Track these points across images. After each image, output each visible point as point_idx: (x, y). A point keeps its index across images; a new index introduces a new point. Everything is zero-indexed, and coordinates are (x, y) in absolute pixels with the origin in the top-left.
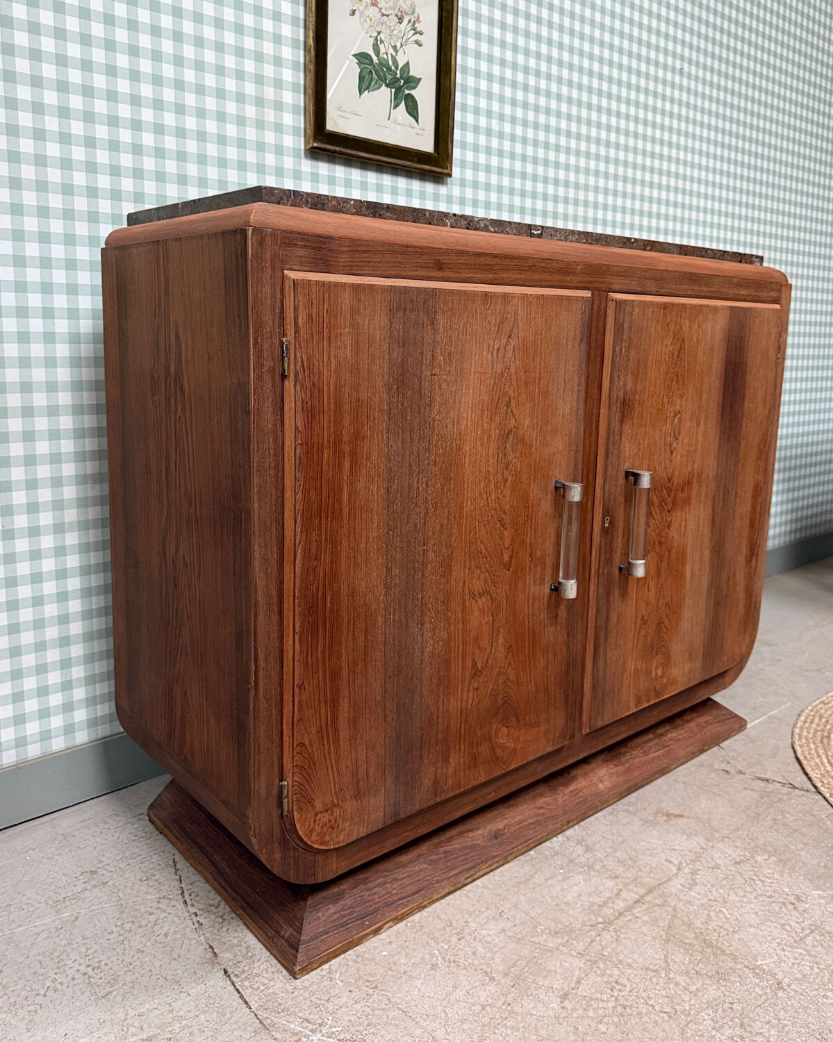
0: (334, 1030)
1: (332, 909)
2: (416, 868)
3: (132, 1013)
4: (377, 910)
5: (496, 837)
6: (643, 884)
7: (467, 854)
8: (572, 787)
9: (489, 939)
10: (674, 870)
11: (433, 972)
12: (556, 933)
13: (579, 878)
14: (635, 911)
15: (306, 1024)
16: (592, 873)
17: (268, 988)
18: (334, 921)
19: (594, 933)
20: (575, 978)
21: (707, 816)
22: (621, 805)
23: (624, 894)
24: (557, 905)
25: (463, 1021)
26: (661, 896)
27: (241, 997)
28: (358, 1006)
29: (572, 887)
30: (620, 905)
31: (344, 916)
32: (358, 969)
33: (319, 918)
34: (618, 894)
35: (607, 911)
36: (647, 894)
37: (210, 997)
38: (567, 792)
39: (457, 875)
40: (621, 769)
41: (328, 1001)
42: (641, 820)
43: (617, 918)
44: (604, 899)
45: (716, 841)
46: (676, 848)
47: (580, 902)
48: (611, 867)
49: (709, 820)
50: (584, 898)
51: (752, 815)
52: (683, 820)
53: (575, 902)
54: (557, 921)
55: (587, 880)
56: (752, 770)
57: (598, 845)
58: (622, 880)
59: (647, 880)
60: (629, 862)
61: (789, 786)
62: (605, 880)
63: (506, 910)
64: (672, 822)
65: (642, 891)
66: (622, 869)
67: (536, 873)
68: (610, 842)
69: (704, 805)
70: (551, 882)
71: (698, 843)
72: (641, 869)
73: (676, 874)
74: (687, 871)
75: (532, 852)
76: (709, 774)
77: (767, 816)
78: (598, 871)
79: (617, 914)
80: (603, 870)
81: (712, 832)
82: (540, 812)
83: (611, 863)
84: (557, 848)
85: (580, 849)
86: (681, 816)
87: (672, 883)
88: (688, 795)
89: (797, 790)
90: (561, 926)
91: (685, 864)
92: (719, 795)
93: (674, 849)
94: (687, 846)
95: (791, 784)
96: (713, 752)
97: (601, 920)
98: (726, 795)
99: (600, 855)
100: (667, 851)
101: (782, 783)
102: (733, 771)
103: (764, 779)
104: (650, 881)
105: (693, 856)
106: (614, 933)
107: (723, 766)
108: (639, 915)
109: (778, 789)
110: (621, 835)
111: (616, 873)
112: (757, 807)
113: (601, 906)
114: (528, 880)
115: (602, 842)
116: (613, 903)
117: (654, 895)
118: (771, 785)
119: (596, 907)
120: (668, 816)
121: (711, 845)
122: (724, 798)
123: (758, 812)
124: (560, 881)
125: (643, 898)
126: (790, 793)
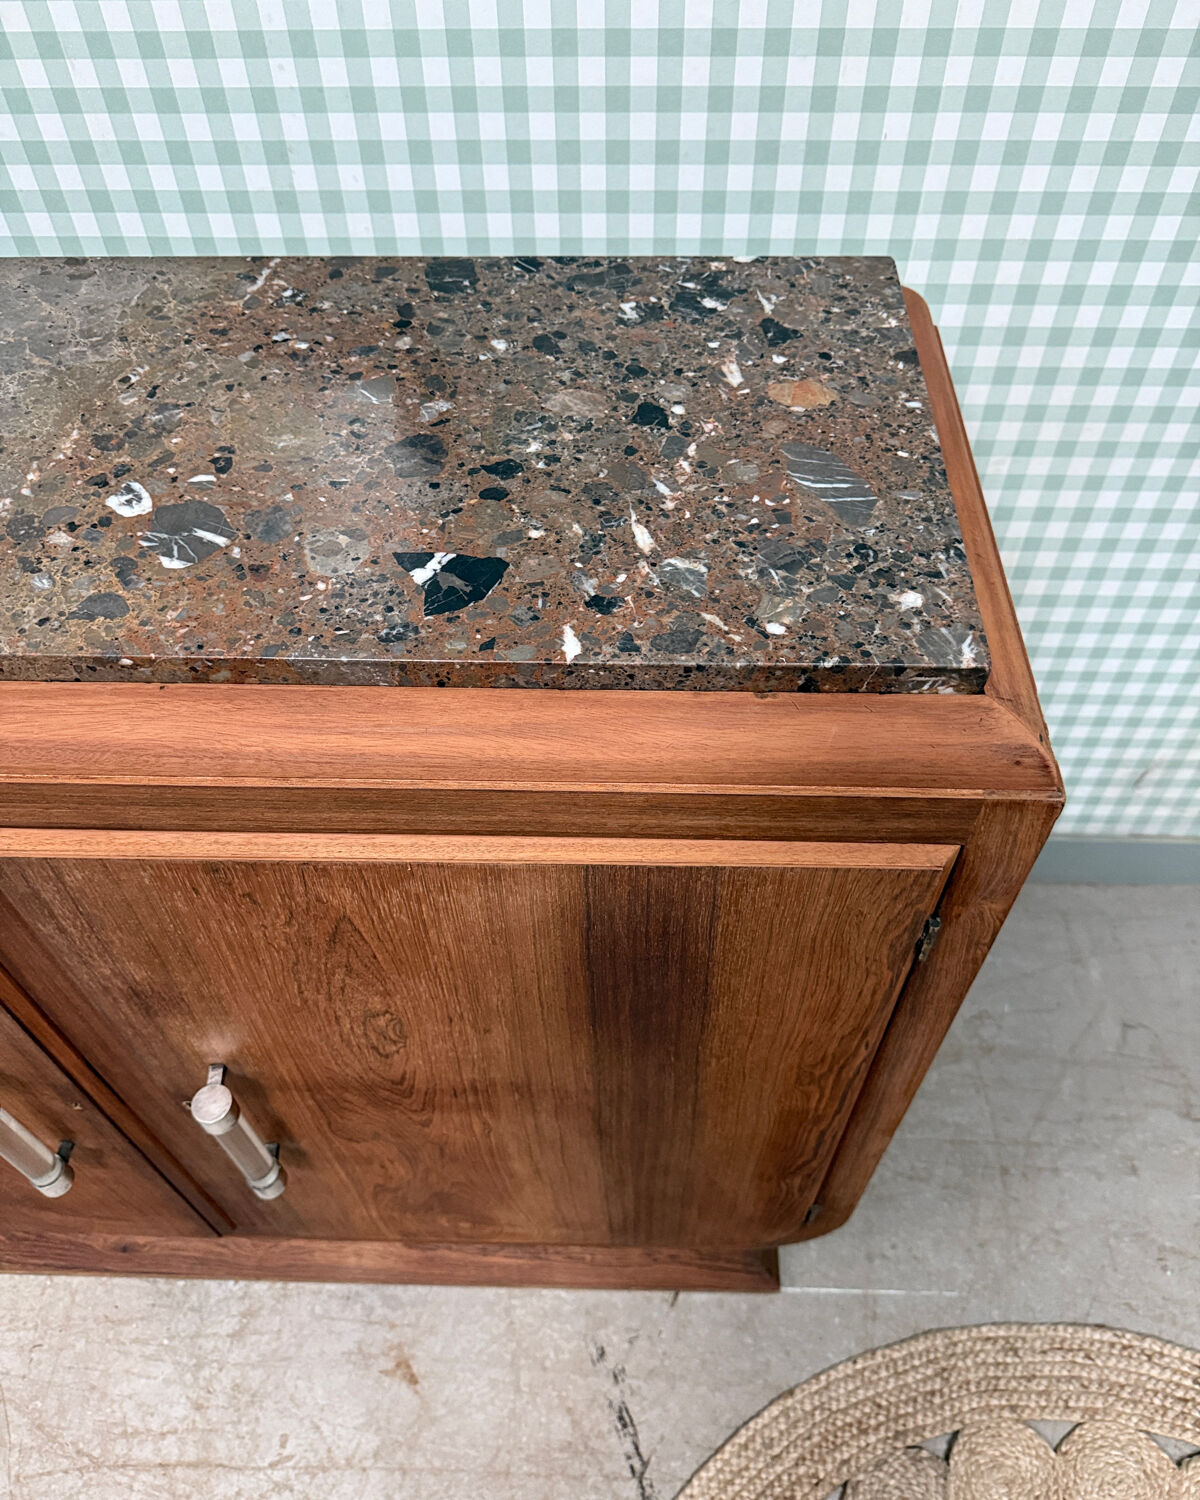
5: (124, 1249)
6: (207, 1446)
10: (271, 1458)
12: (39, 1427)
13: (167, 1369)
14: (143, 1477)
16: (188, 1376)
19: (65, 1463)
21: (442, 1411)
23: (171, 1439)
24: (93, 1388)
26: (195, 1484)
29: (140, 1376)
30: (144, 1452)
34: (163, 1435)
35: (119, 1448)
36: (189, 1465)
42: (359, 1343)
43: (114, 1467)
44: (141, 1428)
45: (381, 1464)
46: (325, 1428)
47: (115, 1407)
48: (217, 1387)
49: (434, 1421)
50: (128, 1405)
51: (499, 1466)
52: (404, 1390)
53: (113, 1401)
54: (61, 1412)
55: (167, 1382)
56: (641, 1383)
57: (254, 1338)
58: (198, 1418)
59: (220, 1444)
60: (246, 1398)
61: (638, 1466)
62: (183, 1400)
63: (45, 1347)
64: (387, 1381)
65: (191, 1454)
66: (221, 1400)
67: (142, 1319)
68: (274, 1345)
69: (471, 1389)
70: (135, 1348)
71: (358, 1445)
72: (239, 1421)
73: (259, 1469)
74: (277, 1475)
75: (181, 1283)
76: (568, 1340)
77: (511, 1487)
78: (196, 1379)
79: (120, 1462)
80: (202, 1383)
81: (401, 1445)
82: (219, 1249)
83: (226, 1380)
84: (212, 1301)
85: (230, 1325)
86: (413, 1380)
87: (234, 1477)
88: (481, 1352)
89: (634, 1483)
90: (54, 1422)
91: (291, 1464)
92: (518, 1390)
93: (318, 1428)
94: (340, 1437)
95: (645, 1464)
96: (649, 1301)
97: (96, 1453)
98: (526, 1398)
99: (233, 1357)
100: (307, 1423)
101: (637, 1448)
102: (610, 1362)
103: (624, 1420)
104: (221, 1449)
105: (320, 1461)
106: (80, 1483)
107: (615, 1339)
108: (136, 1486)
109: (610, 1456)
110: (300, 1346)
111: (208, 1400)
112: (528, 1460)
113: (124, 1434)
114: (121, 1322)
115: (266, 1338)
116: (141, 1442)
117: (193, 1474)
118: (613, 1439)
119: (118, 1430)
120: (398, 1365)
121: (367, 1463)
122: (514, 1402)
123: (513, 1469)
124: (142, 1356)
125: (175, 1466)
126: (616, 1479)
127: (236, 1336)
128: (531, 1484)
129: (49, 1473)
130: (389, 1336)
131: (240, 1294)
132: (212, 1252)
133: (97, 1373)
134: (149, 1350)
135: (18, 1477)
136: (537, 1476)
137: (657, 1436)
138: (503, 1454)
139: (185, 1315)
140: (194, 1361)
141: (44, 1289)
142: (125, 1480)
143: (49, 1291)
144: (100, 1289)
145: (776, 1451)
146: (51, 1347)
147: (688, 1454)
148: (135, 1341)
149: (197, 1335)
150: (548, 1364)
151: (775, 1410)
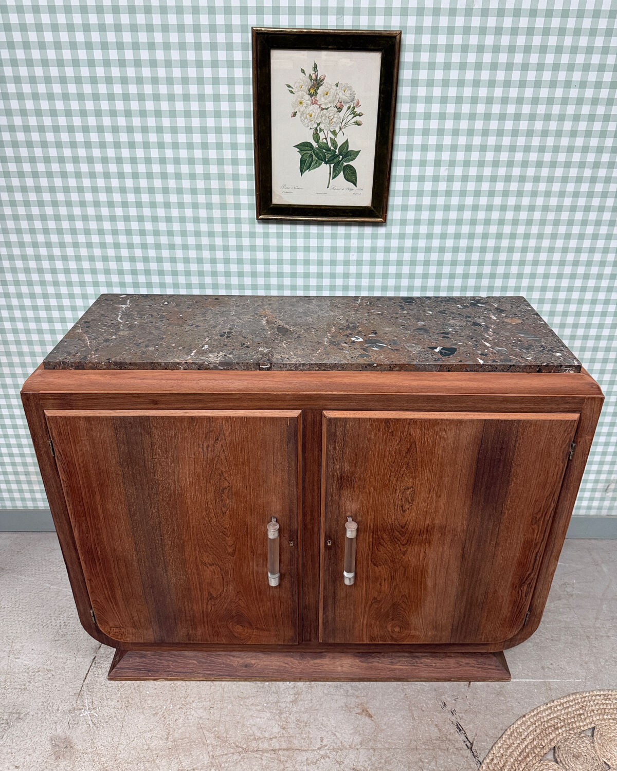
0: (95, 714)
1: (138, 660)
2: (190, 661)
3: (55, 655)
4: (158, 671)
5: (246, 666)
6: (290, 742)
7: (223, 667)
8: (318, 661)
9: (190, 717)
10: (317, 747)
11: (152, 716)
12: (218, 737)
13: (268, 715)
14: (265, 754)
15: (90, 704)
16: (277, 717)
17: (98, 677)
18: (136, 666)
19: (232, 751)
20: (195, 766)
21: (384, 727)
22: (347, 685)
23: (274, 740)
24: (238, 722)
25: (134, 748)
26: (288, 756)
27: (87, 674)
28: (112, 710)
29: (257, 717)
30: (265, 745)
31: (141, 666)
32: (132, 693)
33: (129, 661)
34: (271, 739)
35: (254, 744)
36: (284, 750)
37: (79, 666)
38: (312, 662)
39: (210, 675)
40: (365, 665)
41: (107, 699)
42: (345, 703)
43: (253, 751)
44: (261, 736)
45: (364, 747)
46: (337, 734)
47: (249, 729)
48: (290, 720)
49: (382, 731)
50: (254, 728)
51: (413, 746)
52: (367, 720)
53: (247, 727)
54: (227, 731)
55: (269, 719)
56: (463, 715)
57: (301, 703)
58: (284, 732)
59: (296, 742)
60: (302, 724)
61: (469, 745)
62: (277, 725)
63: (215, 708)
64: (360, 717)
65: (284, 746)
66: (293, 725)
67: (254, 697)
68: (310, 705)
69: (394, 718)
70: (253, 707)
71: (353, 740)
72: (302, 733)
73: (314, 750)
74: (322, 752)
75: (267, 683)
76: (430, 700)
77: (419, 754)
78: (281, 718)
79: (255, 749)
80: (283, 719)
81: (370, 740)
82: (284, 665)
83: (293, 718)
84: (281, 689)
85: (290, 698)
86: (370, 716)
87: (304, 753)
88: (396, 705)
89: (469, 751)
90: (224, 735)
91: (327, 747)
92: (414, 719)
93: (335, 734)
94: (344, 737)
95: (472, 744)
96: (459, 685)
97: (244, 746)
98: (418, 721)
99: (294, 709)
100: (330, 733)
101: (467, 738)
102: (449, 707)
103: (459, 728)
104: (296, 743)
105: (339, 746)
106: (240, 758)
107: (449, 699)
108: (264, 758)
109: (457, 741)
110: (321, 705)
111: (287, 725)
112: (424, 743)
113: (255, 739)
114: (245, 698)
115: (306, 702)
116: (262, 742)
117: (286, 753)
118: (457, 735)
119: (252, 737)
120: (363, 711)
121: (359, 747)
122: (413, 723)
123: (418, 747)
124: (257, 710)
125: (279, 750)
126: (461, 749)
127: (294, 702)
128: (427, 753)
129: (226, 754)
130: (357, 701)
131: (292, 686)
132: (282, 666)
133: (239, 717)
134: (259, 708)
135: (213, 756)
136: (429, 749)
137: (474, 734)
138: (413, 742)
139: (271, 695)
140: (278, 711)
141: (211, 687)
142: (258, 756)
143: (213, 687)
144: (234, 686)
145: (523, 737)
146: (218, 708)
147: (488, 740)
148: (252, 704)
149: (278, 702)
150: (423, 709)
151: (519, 723)
